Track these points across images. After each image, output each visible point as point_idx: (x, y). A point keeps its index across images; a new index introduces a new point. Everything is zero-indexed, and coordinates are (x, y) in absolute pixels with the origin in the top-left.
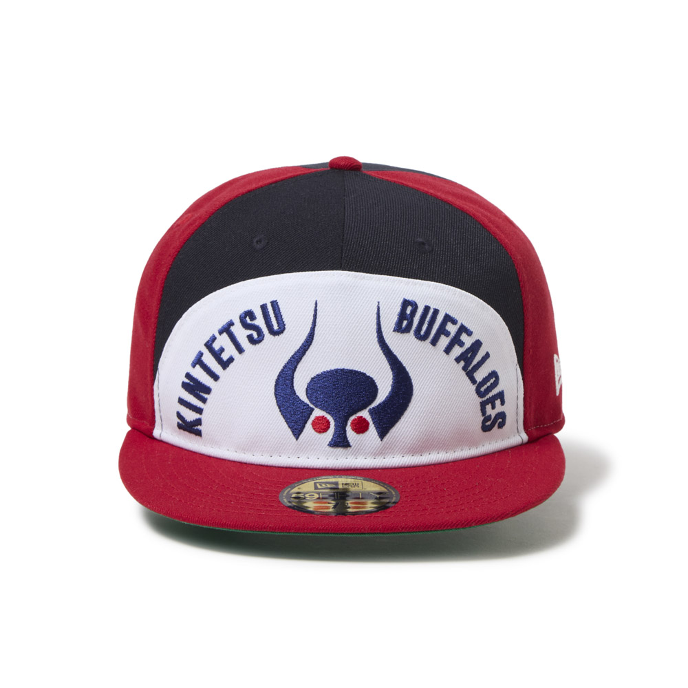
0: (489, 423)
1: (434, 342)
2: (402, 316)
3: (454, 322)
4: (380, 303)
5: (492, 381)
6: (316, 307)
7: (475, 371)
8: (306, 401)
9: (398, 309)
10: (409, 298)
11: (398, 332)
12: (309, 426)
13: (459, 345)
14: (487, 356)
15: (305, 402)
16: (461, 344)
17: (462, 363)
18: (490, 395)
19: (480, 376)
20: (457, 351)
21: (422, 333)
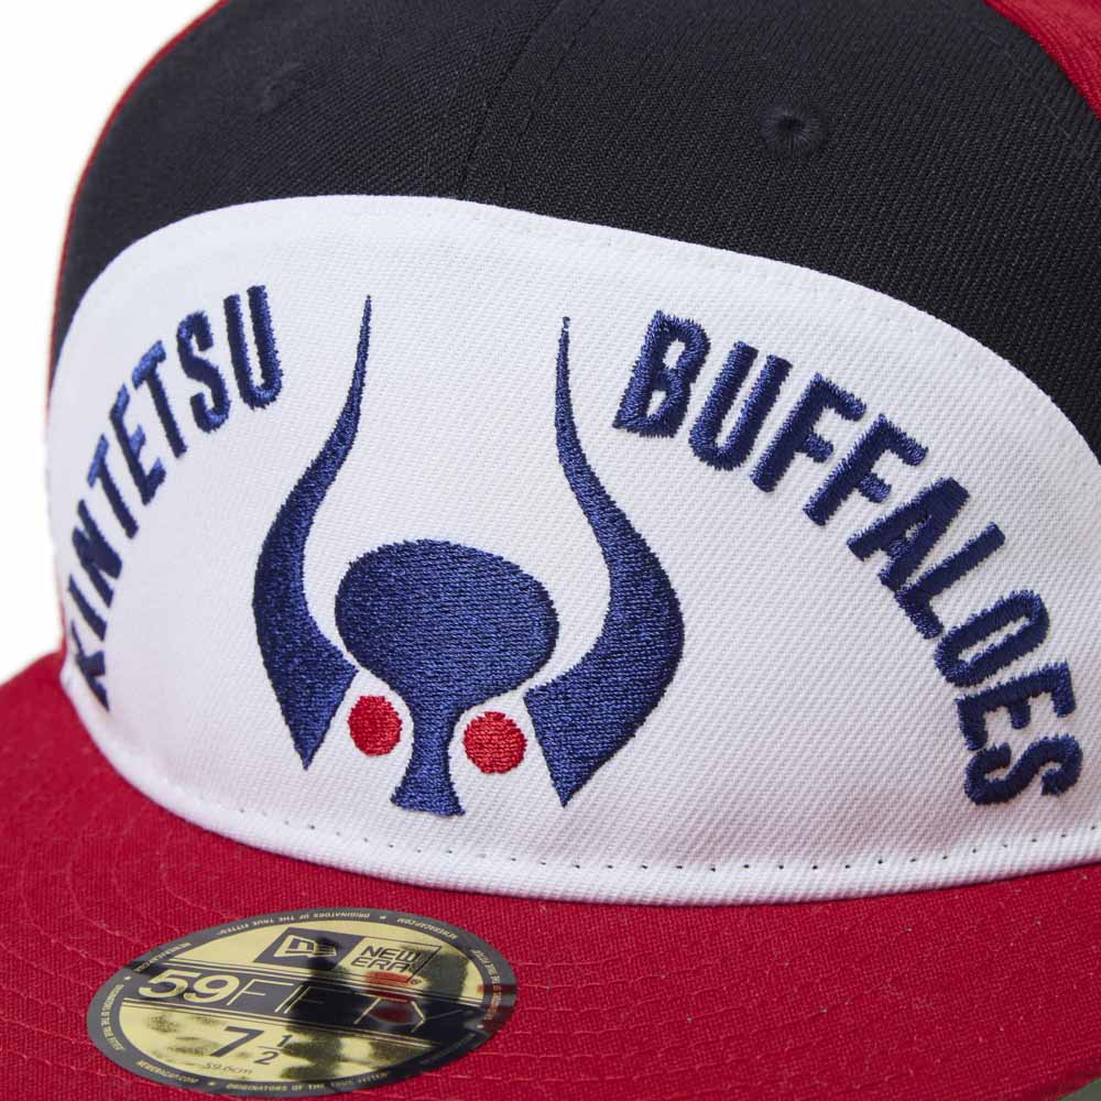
0: (1002, 775)
1: (768, 477)
2: (651, 373)
3: (850, 409)
4: (572, 324)
5: (1013, 628)
6: (367, 319)
7: (938, 592)
8: (337, 641)
9: (633, 347)
10: (679, 311)
11: (632, 429)
12: (340, 727)
13: (865, 493)
14: (991, 540)
15: (333, 643)
16: (876, 491)
17: (880, 560)
18: (1004, 676)
19: (954, 608)
20: (858, 514)
21: (722, 440)
